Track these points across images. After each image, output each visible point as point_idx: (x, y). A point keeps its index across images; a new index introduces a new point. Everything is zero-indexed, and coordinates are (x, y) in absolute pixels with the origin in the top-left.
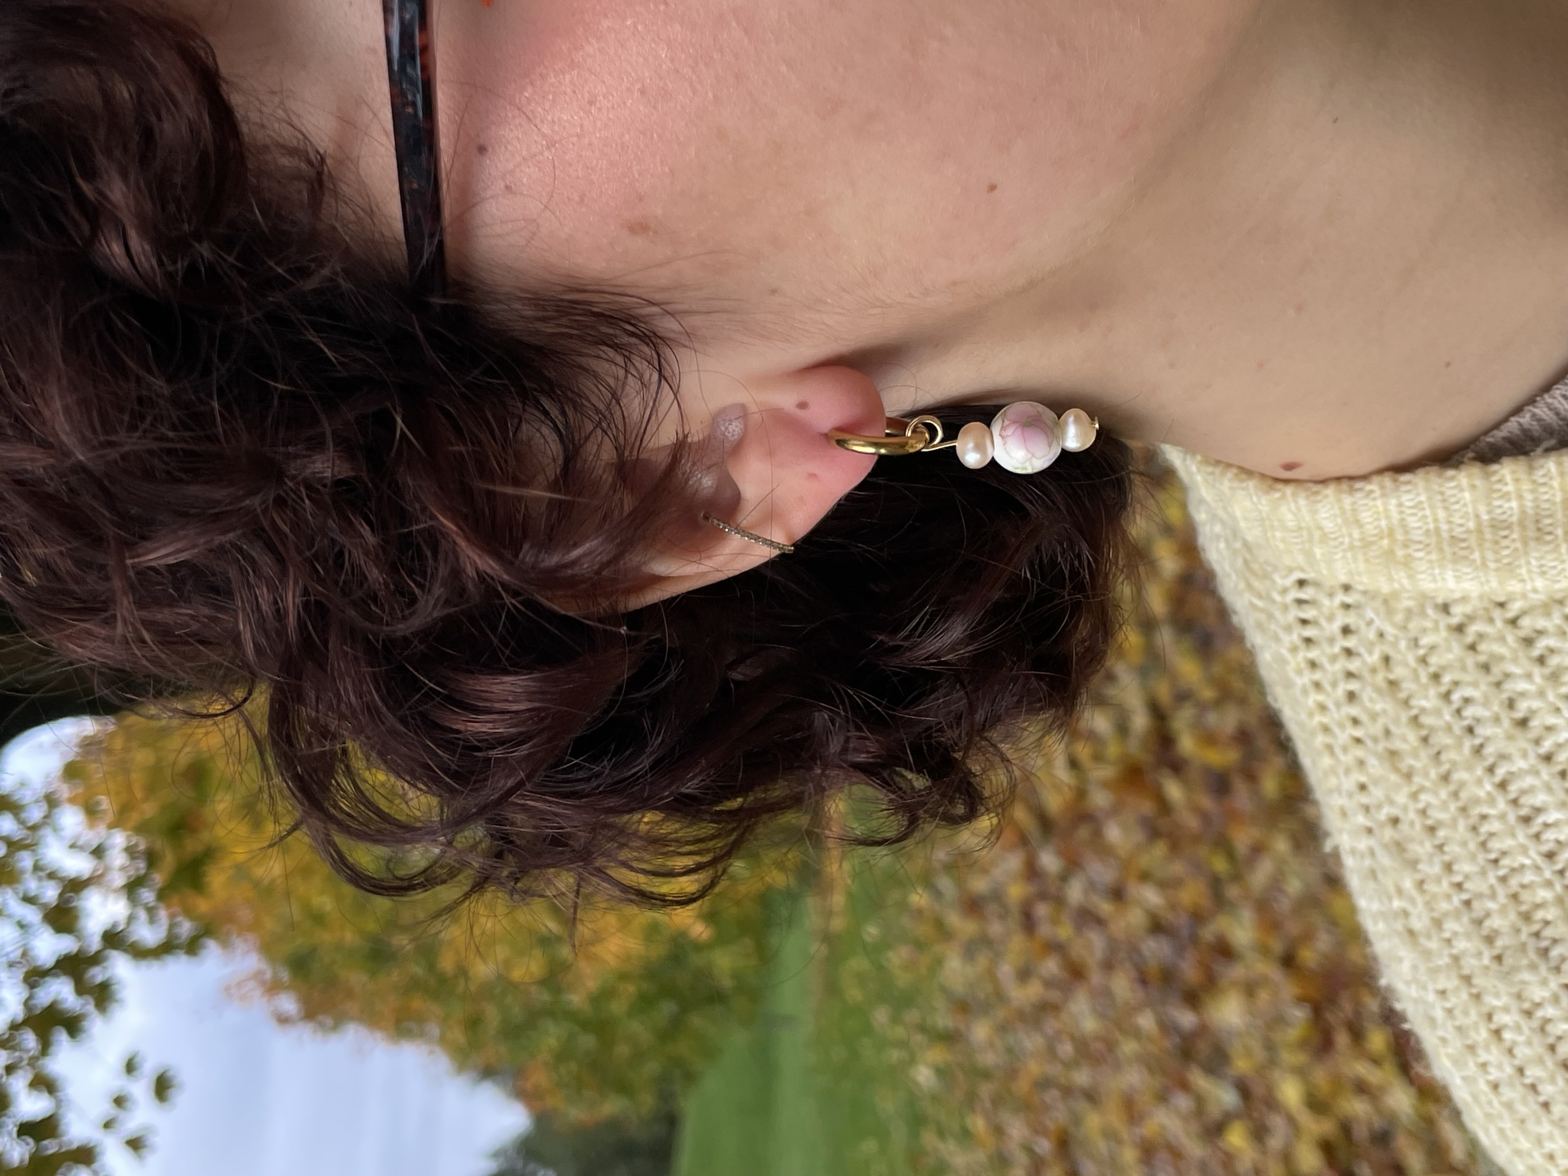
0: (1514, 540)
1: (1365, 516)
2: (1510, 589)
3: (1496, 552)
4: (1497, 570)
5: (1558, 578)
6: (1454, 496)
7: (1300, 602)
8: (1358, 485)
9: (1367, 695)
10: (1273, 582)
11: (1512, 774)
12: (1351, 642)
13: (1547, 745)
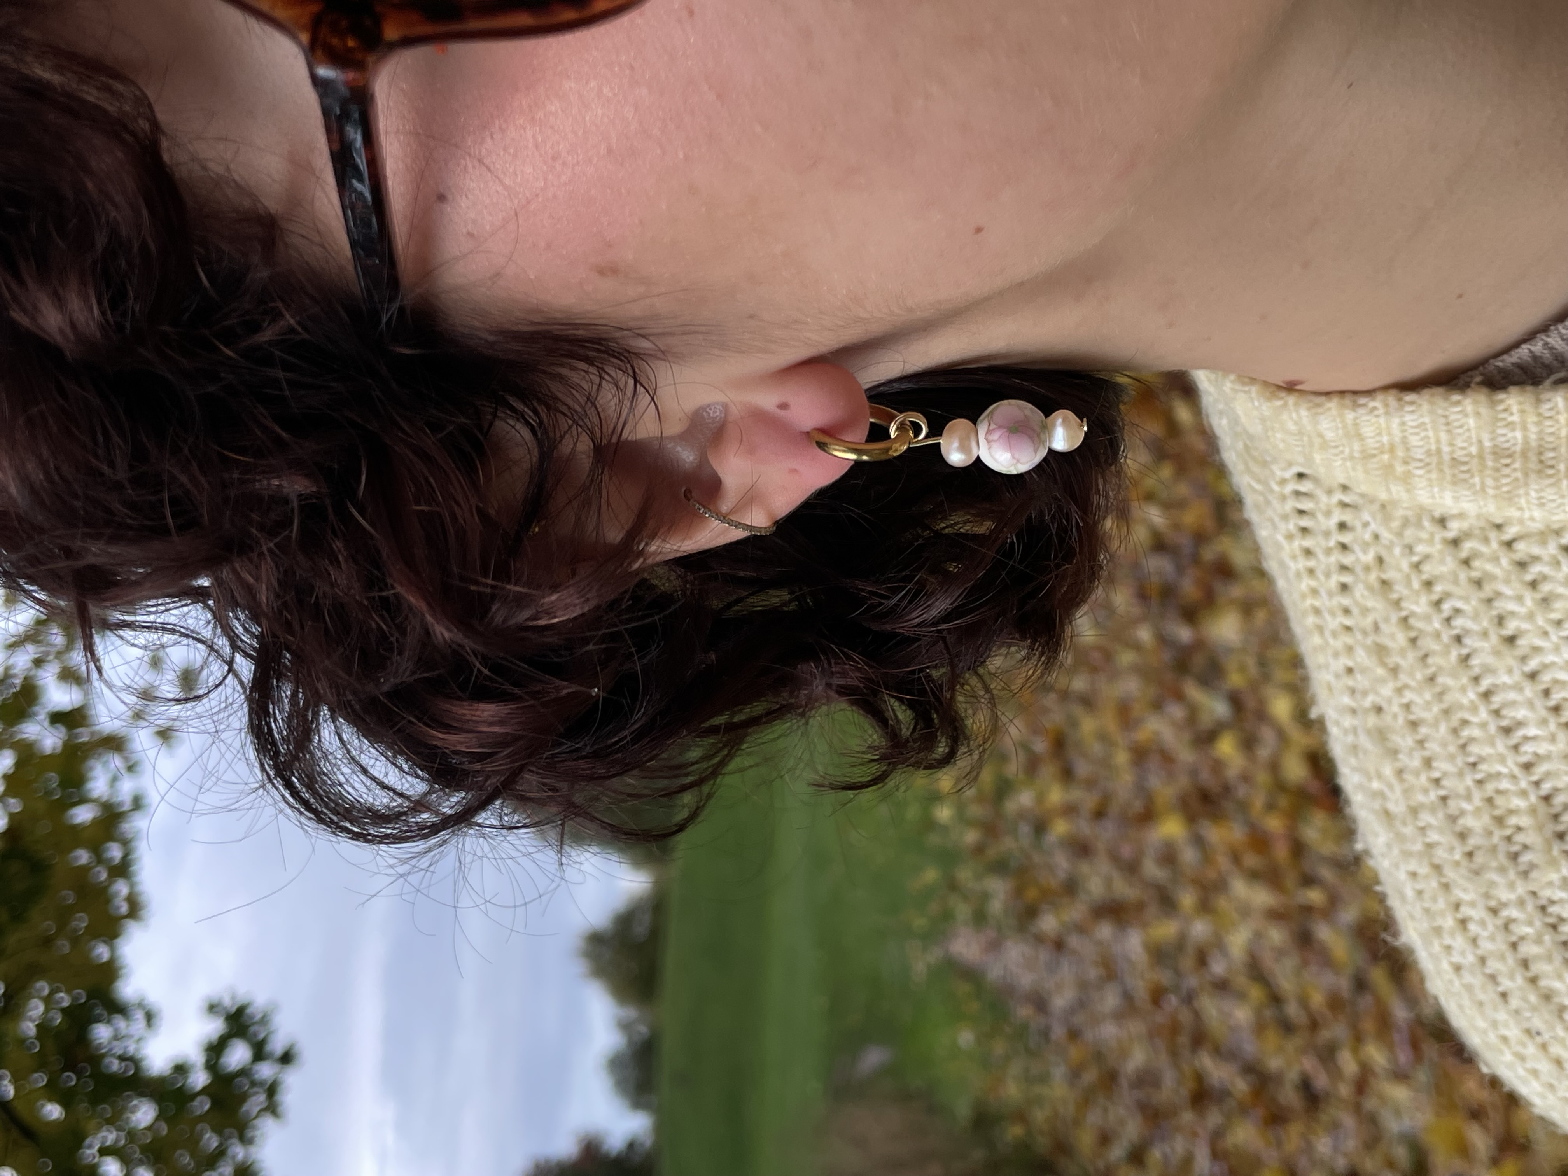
0: (1515, 470)
1: (1368, 431)
2: (1508, 514)
3: (1496, 479)
4: (1495, 496)
5: (1555, 511)
6: (1458, 420)
7: (1298, 494)
8: (1362, 400)
9: (1359, 591)
10: (1273, 474)
11: (1496, 686)
12: (1346, 538)
13: (1533, 664)
